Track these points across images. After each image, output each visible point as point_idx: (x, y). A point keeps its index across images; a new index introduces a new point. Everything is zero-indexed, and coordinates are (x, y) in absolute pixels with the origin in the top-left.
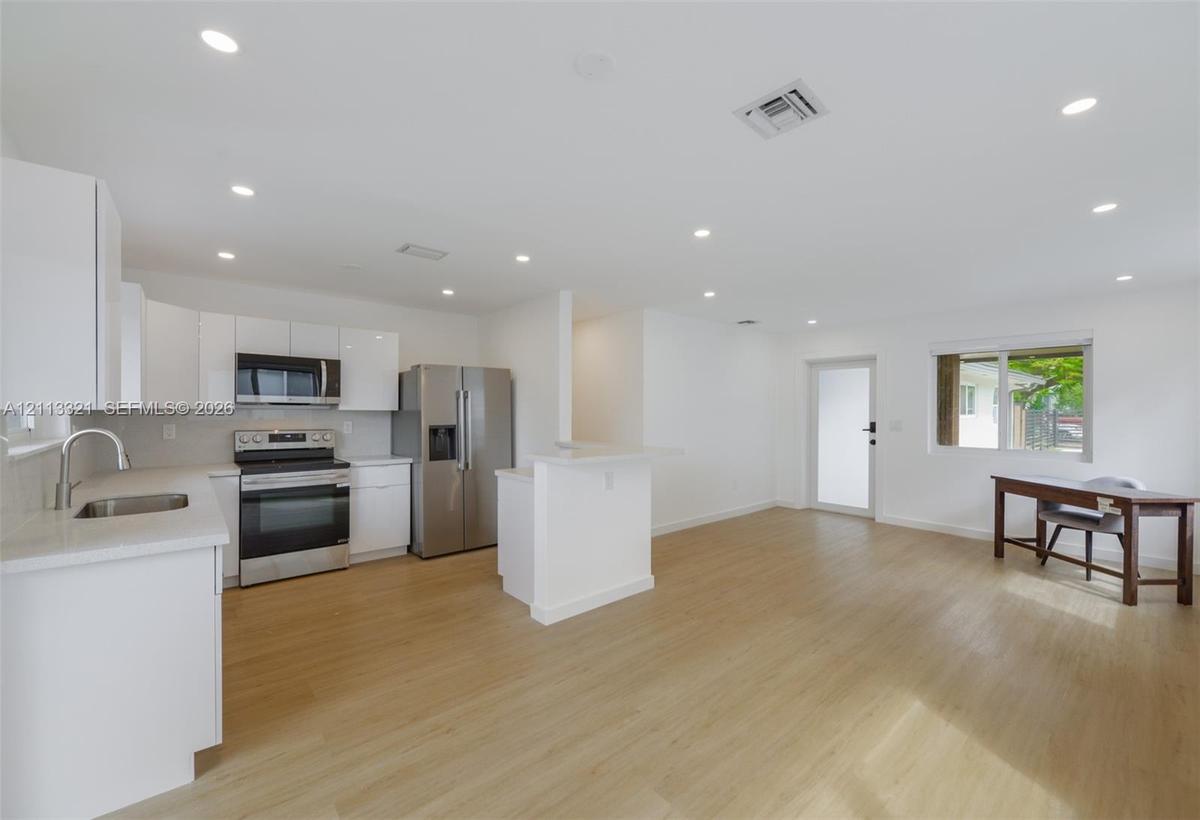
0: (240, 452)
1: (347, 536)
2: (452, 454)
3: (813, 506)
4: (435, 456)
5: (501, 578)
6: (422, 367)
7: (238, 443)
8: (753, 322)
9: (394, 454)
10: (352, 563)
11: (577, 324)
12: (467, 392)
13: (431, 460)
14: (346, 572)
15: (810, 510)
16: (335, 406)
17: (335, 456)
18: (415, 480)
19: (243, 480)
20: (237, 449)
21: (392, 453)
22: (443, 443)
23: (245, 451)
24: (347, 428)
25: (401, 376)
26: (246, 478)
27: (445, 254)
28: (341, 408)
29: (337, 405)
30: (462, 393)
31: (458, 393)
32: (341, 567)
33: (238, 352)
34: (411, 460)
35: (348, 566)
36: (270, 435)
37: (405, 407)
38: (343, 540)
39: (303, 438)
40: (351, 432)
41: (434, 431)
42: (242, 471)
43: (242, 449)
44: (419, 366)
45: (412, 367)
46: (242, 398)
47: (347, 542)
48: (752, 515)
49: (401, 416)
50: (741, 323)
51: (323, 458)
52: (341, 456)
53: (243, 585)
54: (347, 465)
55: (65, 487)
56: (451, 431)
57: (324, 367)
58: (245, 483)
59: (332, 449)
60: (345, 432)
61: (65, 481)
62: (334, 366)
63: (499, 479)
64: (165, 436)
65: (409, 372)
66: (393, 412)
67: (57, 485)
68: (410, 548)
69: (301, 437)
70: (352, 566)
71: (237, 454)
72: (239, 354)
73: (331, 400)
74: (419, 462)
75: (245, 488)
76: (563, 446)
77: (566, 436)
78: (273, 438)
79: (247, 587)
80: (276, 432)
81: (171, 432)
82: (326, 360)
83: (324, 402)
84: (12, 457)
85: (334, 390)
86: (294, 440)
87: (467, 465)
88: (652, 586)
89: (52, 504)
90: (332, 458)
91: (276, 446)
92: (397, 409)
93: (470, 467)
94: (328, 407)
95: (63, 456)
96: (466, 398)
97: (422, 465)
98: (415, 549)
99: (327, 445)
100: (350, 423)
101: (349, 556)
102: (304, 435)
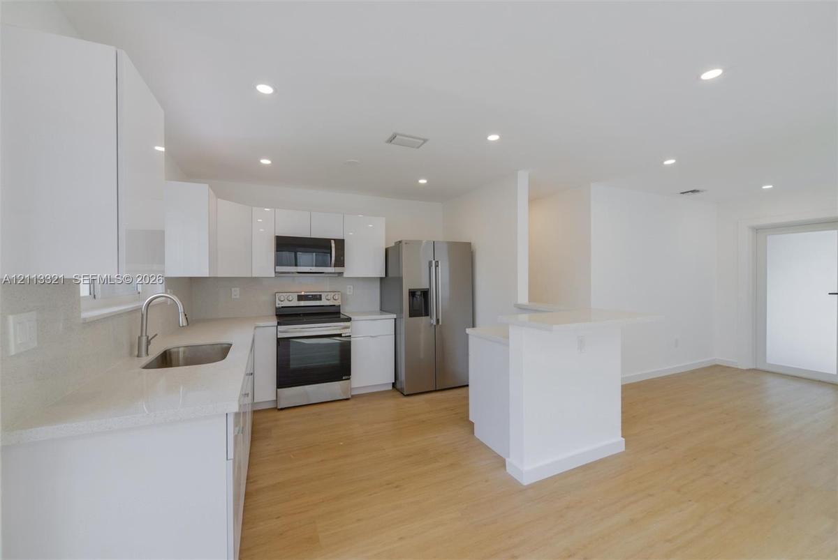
0: (279, 308)
1: (349, 374)
2: (426, 312)
3: (760, 367)
4: (414, 313)
5: (472, 424)
6: (403, 243)
7: (278, 302)
8: (698, 191)
9: (383, 310)
10: (352, 394)
11: (532, 200)
12: (437, 262)
13: (410, 316)
14: (348, 402)
15: (755, 371)
16: (341, 274)
17: (341, 311)
18: (398, 331)
19: (279, 330)
20: (277, 306)
21: (381, 310)
22: (420, 302)
23: (282, 307)
24: (349, 290)
25: (387, 250)
26: (281, 328)
27: (425, 141)
28: (345, 275)
29: (342, 273)
30: (434, 262)
31: (430, 263)
32: (345, 397)
33: (277, 235)
34: (395, 316)
35: (350, 397)
36: (298, 296)
37: (390, 275)
38: (347, 377)
39: (319, 298)
40: (351, 293)
41: (412, 293)
42: (278, 323)
43: (280, 306)
44: (400, 242)
45: (396, 243)
46: (280, 269)
47: (349, 379)
48: (693, 372)
49: (388, 281)
50: (683, 193)
51: (332, 314)
52: (346, 311)
53: (279, 407)
54: (349, 320)
55: (144, 339)
56: (425, 294)
57: (333, 245)
58: (281, 332)
59: (339, 306)
60: (348, 293)
61: (144, 334)
62: (340, 243)
63: (470, 337)
64: (233, 297)
65: (394, 247)
66: (381, 278)
67: (139, 338)
68: (394, 385)
69: (318, 297)
70: (353, 397)
71: (277, 309)
72: (277, 237)
73: (338, 269)
74: (401, 318)
75: (281, 335)
76: (522, 309)
77: (523, 298)
78: (300, 298)
79: (282, 409)
80: (303, 293)
81: (236, 292)
82: (334, 240)
83: (333, 271)
84: (85, 319)
85: (340, 262)
86: (314, 300)
87: (438, 321)
88: (623, 449)
89: (136, 353)
90: (339, 313)
91: (303, 303)
92: (384, 276)
93: (440, 323)
94: (337, 275)
95: (142, 315)
96: (437, 266)
97: (404, 320)
98: (398, 386)
99: (336, 303)
100: (352, 287)
101: (351, 389)
102: (320, 295)
